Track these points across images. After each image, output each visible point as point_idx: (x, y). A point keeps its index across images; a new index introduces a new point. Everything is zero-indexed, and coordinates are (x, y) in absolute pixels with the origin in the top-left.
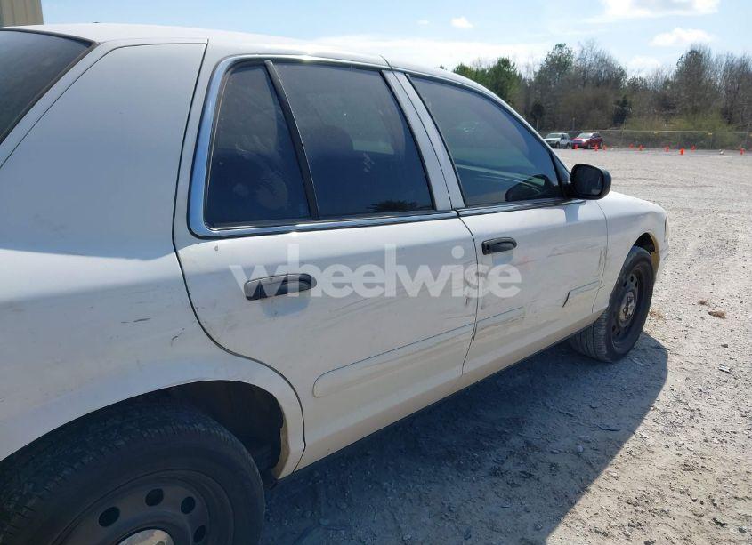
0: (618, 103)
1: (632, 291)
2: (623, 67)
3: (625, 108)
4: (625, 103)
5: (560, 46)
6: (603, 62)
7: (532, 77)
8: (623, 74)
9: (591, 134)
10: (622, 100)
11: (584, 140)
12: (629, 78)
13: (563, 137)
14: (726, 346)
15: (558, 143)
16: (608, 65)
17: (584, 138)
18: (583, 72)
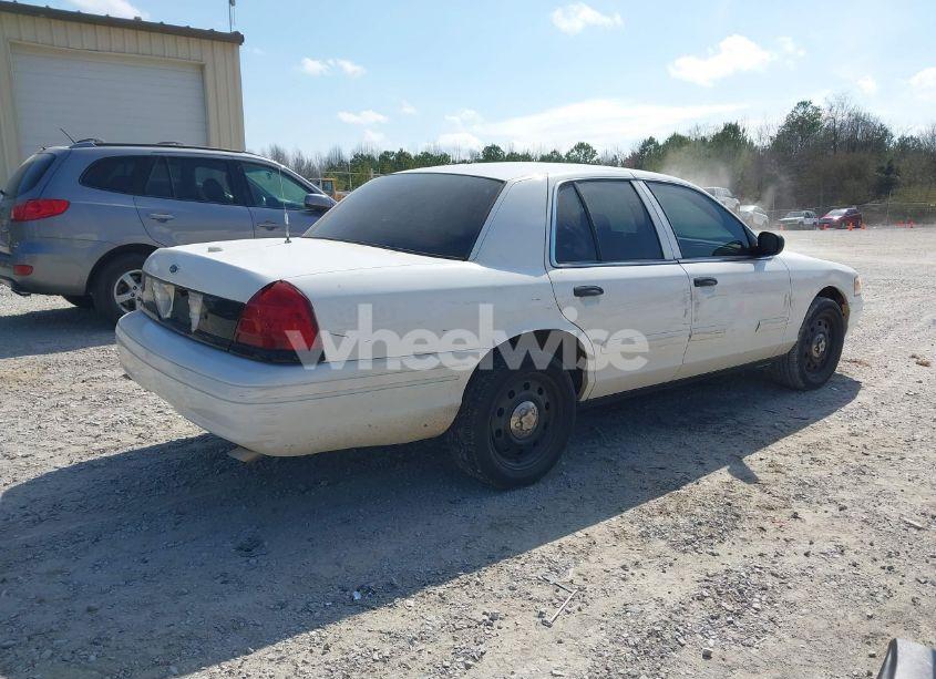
0: (880, 169)
1: (824, 333)
2: (887, 124)
3: (891, 175)
4: (890, 170)
5: (804, 104)
6: (858, 121)
7: (767, 142)
8: (886, 133)
9: (845, 211)
10: (886, 167)
11: (836, 218)
12: (896, 139)
13: (808, 216)
14: (921, 382)
15: (801, 223)
16: (867, 124)
17: (836, 215)
18: (833, 133)
